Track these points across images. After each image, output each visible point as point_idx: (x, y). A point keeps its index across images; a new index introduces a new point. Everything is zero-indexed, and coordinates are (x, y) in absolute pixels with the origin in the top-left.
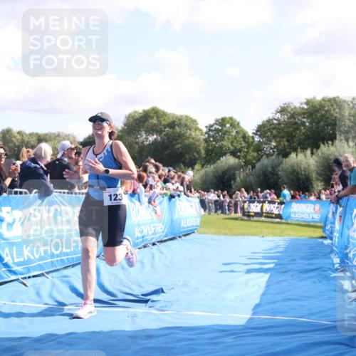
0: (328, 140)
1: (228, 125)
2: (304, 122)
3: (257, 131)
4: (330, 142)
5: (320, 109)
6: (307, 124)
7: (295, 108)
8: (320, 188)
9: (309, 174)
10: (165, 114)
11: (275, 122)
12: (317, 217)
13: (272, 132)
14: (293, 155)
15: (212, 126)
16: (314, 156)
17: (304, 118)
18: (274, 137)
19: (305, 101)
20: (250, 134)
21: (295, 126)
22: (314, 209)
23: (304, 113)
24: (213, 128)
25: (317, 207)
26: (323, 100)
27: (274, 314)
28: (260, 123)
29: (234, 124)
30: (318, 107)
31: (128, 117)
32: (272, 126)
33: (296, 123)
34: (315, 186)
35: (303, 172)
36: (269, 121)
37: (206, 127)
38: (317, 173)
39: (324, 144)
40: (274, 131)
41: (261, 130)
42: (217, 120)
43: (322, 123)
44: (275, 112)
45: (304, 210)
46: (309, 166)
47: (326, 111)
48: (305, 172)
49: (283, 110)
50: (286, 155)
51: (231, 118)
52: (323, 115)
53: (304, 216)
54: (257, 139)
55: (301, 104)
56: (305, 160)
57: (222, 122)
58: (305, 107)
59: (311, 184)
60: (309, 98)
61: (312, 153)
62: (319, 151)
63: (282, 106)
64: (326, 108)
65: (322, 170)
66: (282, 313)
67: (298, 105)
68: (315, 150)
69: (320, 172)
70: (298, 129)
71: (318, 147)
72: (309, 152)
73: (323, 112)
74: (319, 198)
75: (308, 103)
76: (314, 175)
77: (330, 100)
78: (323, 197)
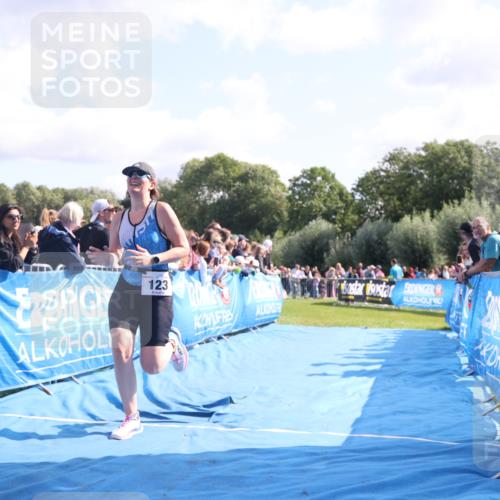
0: (452, 198)
1: (319, 178)
2: (422, 174)
3: (358, 186)
4: (456, 201)
5: (443, 157)
6: (426, 176)
7: (409, 155)
8: (442, 263)
9: (428, 243)
10: (234, 163)
11: (382, 174)
12: (438, 301)
13: (378, 188)
14: (406, 219)
15: (297, 179)
16: (435, 220)
17: (421, 168)
18: (381, 194)
19: (422, 146)
20: (349, 190)
21: (409, 180)
22: (435, 291)
23: (422, 162)
24: (299, 182)
25: (439, 288)
26: (447, 144)
27: (380, 432)
28: (362, 175)
29: (327, 176)
30: (440, 154)
31: (186, 168)
32: (379, 180)
33: (410, 176)
34: (436, 260)
35: (420, 242)
36: (375, 172)
37: (290, 180)
38: (439, 243)
39: (448, 203)
40: (381, 187)
41: (364, 184)
42: (304, 172)
43: (445, 176)
44: (382, 161)
45: (421, 292)
46: (428, 233)
47: (451, 160)
48: (422, 241)
49: (392, 159)
50: (397, 218)
51: (323, 169)
52: (447, 165)
53: (421, 300)
54: (358, 197)
55: (418, 149)
56: (423, 225)
57: (312, 174)
58: (423, 153)
59: (431, 257)
60: (428, 142)
61: (432, 216)
62: (442, 213)
63: (392, 152)
64: (451, 156)
65: (445, 239)
66: (390, 430)
67: (412, 151)
68: (436, 212)
69: (442, 240)
70: (413, 183)
71: (440, 208)
72: (427, 214)
73: (447, 161)
74: (441, 276)
75: (426, 148)
76: (435, 246)
77: (456, 145)
78: (447, 275)
